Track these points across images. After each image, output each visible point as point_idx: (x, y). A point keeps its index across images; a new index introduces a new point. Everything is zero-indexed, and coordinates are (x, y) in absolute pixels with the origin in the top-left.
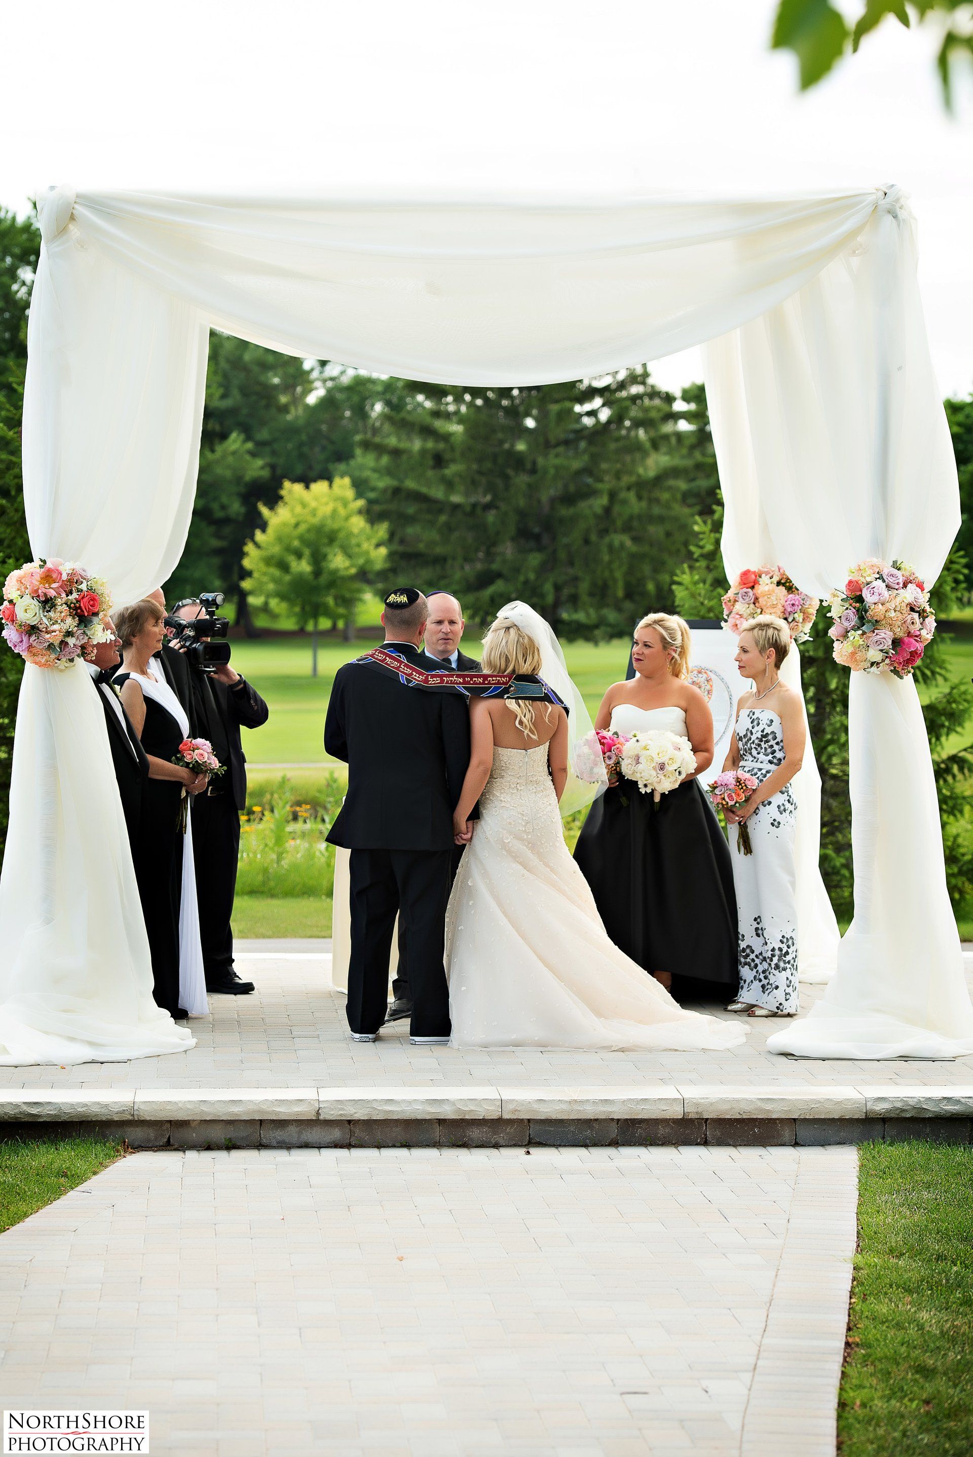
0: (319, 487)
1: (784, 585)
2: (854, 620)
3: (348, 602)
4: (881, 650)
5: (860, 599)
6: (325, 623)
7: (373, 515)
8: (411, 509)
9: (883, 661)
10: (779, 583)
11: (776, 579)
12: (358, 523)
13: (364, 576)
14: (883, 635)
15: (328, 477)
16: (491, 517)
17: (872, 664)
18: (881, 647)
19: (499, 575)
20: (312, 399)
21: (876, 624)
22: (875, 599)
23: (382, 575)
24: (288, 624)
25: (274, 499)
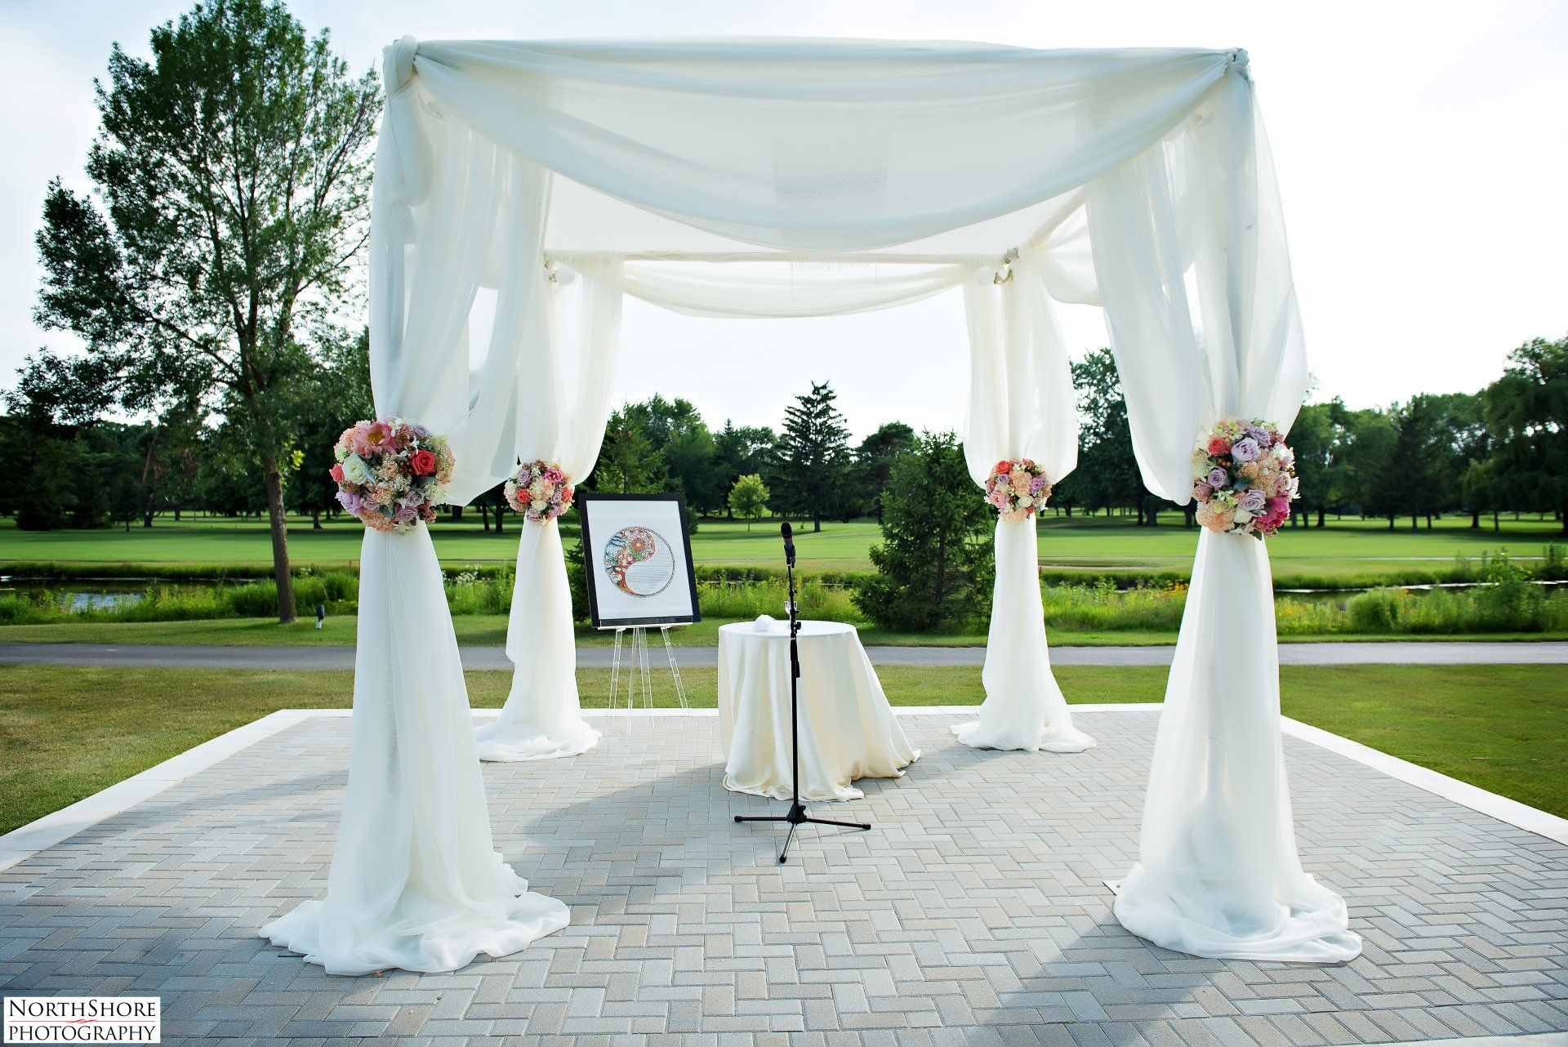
0: (750, 477)
1: (1029, 471)
2: (1223, 479)
3: (758, 510)
4: (1252, 511)
5: (1229, 457)
6: (752, 516)
7: (766, 484)
8: (776, 482)
9: (1251, 522)
10: (1026, 470)
11: (1024, 467)
12: (761, 487)
13: (763, 502)
14: (1257, 495)
15: (753, 474)
16: (799, 484)
17: (1237, 525)
18: (1251, 508)
19: (802, 501)
20: (750, 454)
21: (1248, 483)
22: (1248, 457)
23: (768, 502)
24: (741, 517)
25: (736, 480)
